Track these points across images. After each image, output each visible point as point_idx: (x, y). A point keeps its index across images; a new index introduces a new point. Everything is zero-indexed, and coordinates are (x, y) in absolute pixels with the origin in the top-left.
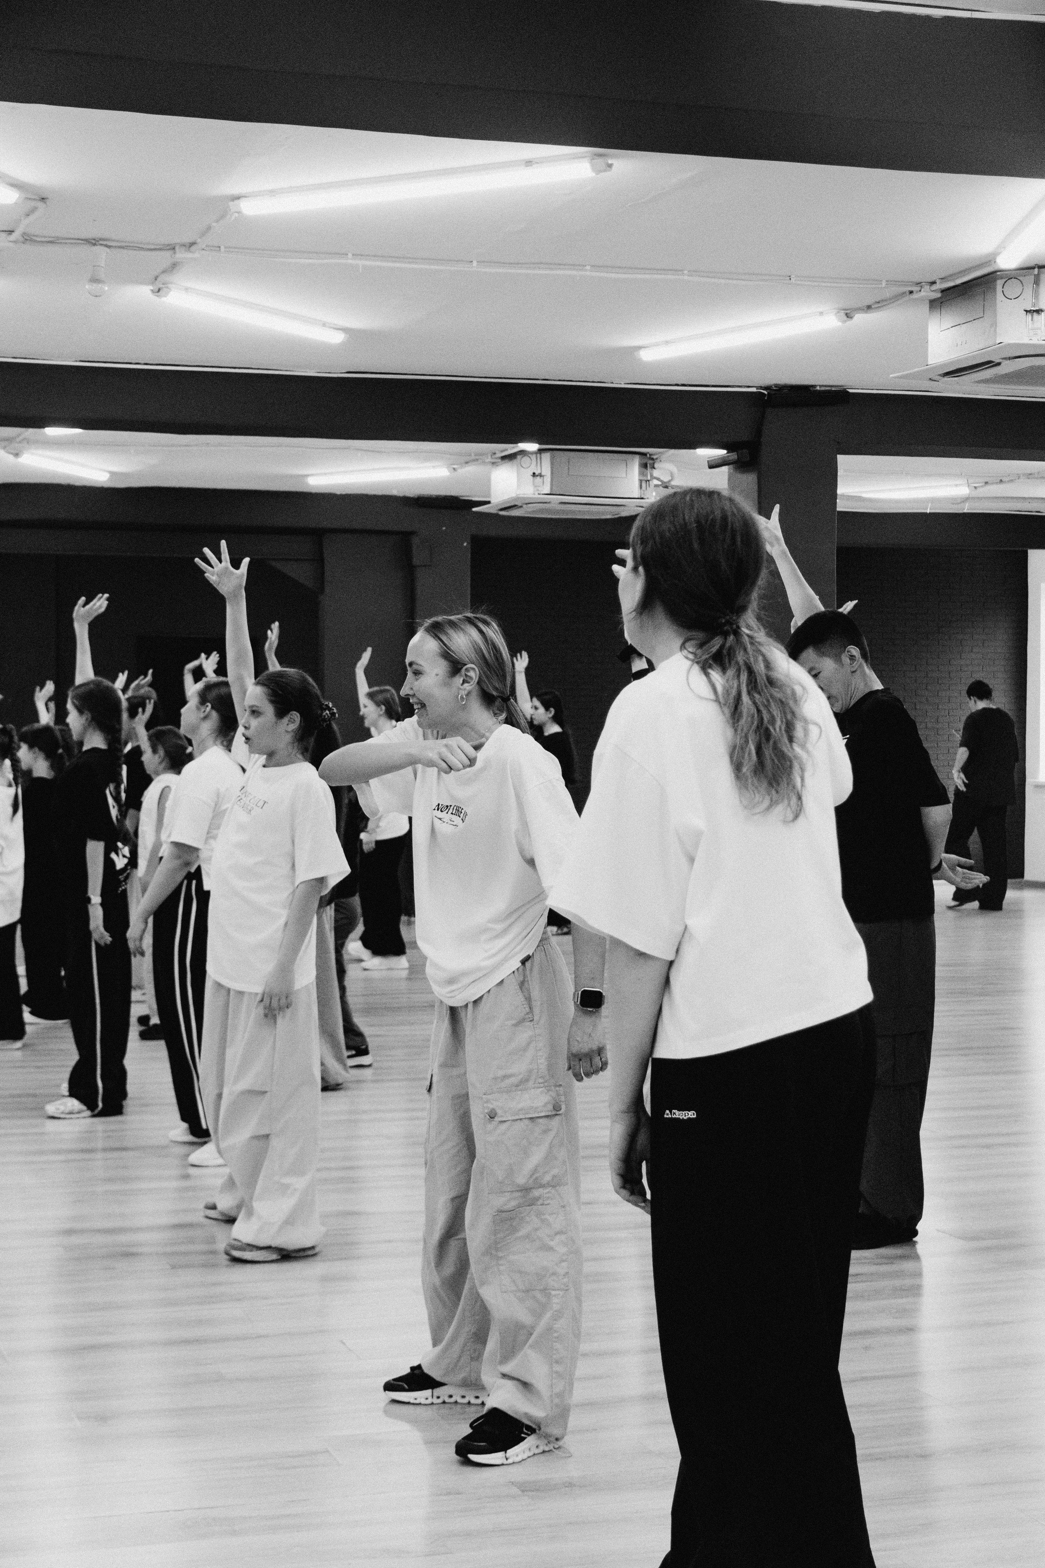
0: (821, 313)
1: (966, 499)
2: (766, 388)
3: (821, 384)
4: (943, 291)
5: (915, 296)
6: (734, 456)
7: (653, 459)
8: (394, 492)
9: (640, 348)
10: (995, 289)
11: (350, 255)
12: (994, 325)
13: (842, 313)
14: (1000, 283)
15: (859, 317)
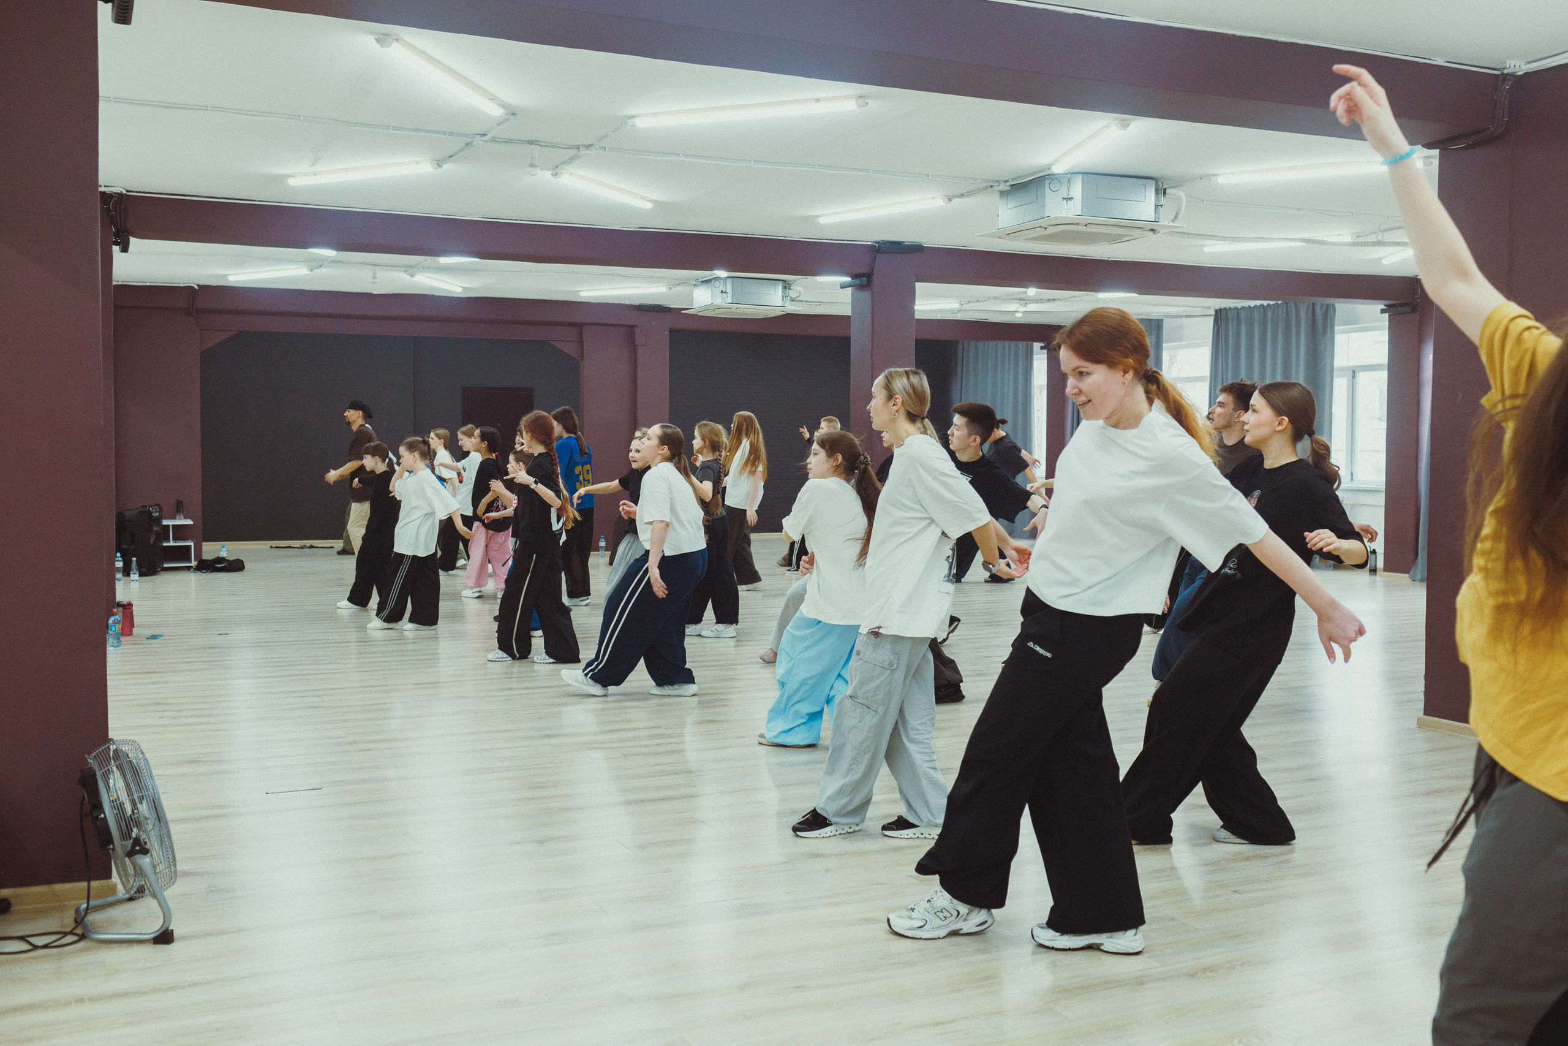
0: (933, 198)
1: (959, 311)
2: (876, 243)
3: (907, 240)
4: (1011, 186)
5: (995, 188)
6: (857, 281)
7: (789, 284)
8: (627, 302)
9: (819, 216)
10: (1044, 186)
11: (681, 155)
12: (1043, 206)
13: (946, 198)
14: (1047, 182)
15: (955, 200)
